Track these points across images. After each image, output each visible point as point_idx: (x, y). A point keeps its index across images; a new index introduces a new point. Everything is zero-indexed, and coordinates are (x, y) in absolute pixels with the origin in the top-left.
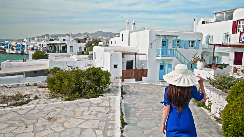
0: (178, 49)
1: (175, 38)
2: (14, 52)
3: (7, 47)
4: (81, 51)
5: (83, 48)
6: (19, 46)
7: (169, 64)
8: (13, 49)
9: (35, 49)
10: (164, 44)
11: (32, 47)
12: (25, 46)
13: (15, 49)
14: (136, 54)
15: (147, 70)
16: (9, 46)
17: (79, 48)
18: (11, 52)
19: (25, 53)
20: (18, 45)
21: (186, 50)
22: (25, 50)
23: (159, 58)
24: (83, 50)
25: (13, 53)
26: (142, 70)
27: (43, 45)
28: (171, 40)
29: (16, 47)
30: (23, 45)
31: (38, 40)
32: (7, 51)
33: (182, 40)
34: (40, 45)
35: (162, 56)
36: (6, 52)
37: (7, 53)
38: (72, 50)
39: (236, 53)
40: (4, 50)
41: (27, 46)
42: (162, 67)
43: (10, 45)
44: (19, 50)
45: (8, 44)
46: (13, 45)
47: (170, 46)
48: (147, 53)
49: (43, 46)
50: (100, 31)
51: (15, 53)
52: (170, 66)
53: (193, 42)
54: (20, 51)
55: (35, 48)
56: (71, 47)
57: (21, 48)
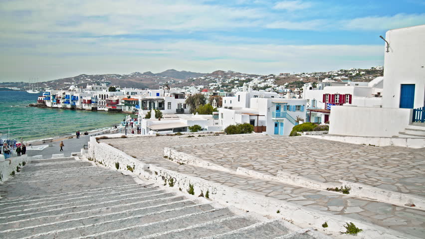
0: (288, 112)
1: (285, 104)
2: (60, 106)
3: (49, 99)
4: (180, 108)
5: (182, 105)
6: (69, 98)
7: (281, 123)
8: (58, 102)
9: (94, 102)
10: (278, 108)
11: (90, 98)
12: (77, 97)
13: (61, 101)
14: (258, 115)
15: (266, 127)
16: (51, 98)
17: (178, 105)
18: (55, 106)
19: (77, 107)
20: (66, 95)
21: (294, 113)
22: (78, 104)
23: (275, 119)
24: (182, 107)
25: (57, 108)
26: (262, 127)
27: (106, 96)
28: (282, 106)
29: (64, 98)
30: (75, 97)
31: (93, 88)
32: (49, 104)
33: (290, 105)
34: (101, 96)
35: (276, 117)
36: (46, 105)
37: (49, 107)
38: (170, 107)
39: (325, 115)
40: (44, 102)
41: (81, 97)
42: (276, 125)
43: (54, 96)
44: (69, 103)
45: (51, 94)
46: (59, 96)
47: (282, 110)
48: (266, 115)
49: (106, 99)
50: (173, 70)
51: (61, 108)
52: (282, 124)
53: (299, 106)
54: (70, 105)
55: (94, 100)
56: (169, 104)
57: (72, 101)
